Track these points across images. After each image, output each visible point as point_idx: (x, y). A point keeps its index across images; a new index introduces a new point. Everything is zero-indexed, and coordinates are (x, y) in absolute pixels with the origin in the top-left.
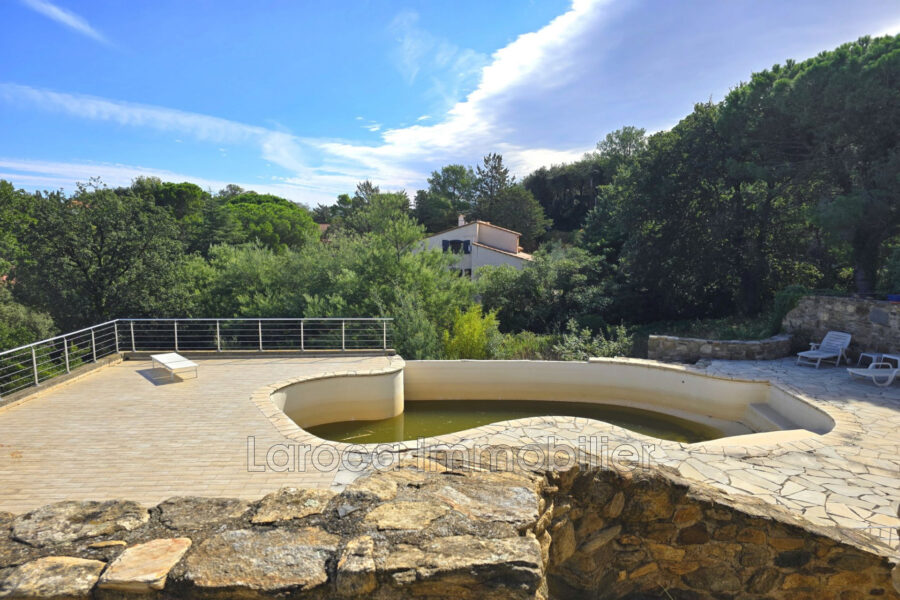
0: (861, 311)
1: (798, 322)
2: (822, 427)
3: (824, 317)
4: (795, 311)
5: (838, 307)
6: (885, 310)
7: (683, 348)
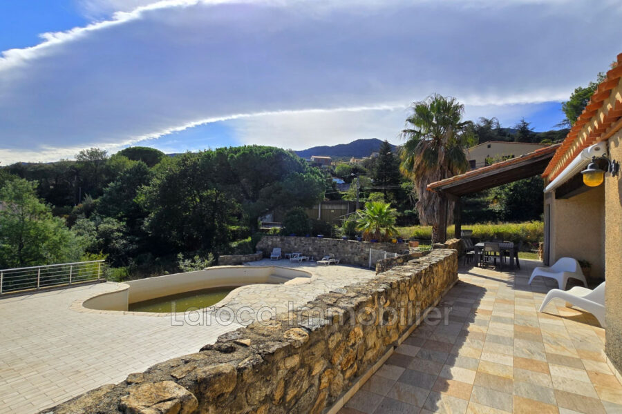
0: (282, 240)
1: (261, 246)
2: (307, 275)
3: (270, 243)
4: (260, 242)
5: (275, 239)
6: (289, 239)
7: (234, 260)
